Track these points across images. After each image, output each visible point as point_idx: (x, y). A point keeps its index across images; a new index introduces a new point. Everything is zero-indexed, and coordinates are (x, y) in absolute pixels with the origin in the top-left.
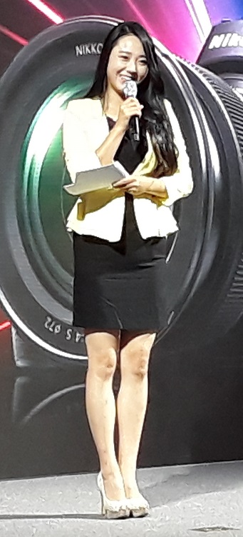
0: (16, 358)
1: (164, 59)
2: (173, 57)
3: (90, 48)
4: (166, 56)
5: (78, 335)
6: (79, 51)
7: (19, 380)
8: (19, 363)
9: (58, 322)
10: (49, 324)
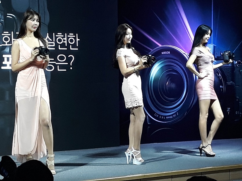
0: (148, 122)
1: (184, 54)
2: (186, 54)
3: (165, 52)
4: (185, 54)
5: (162, 117)
6: (162, 53)
7: (149, 127)
8: (149, 123)
9: (158, 114)
10: (155, 115)
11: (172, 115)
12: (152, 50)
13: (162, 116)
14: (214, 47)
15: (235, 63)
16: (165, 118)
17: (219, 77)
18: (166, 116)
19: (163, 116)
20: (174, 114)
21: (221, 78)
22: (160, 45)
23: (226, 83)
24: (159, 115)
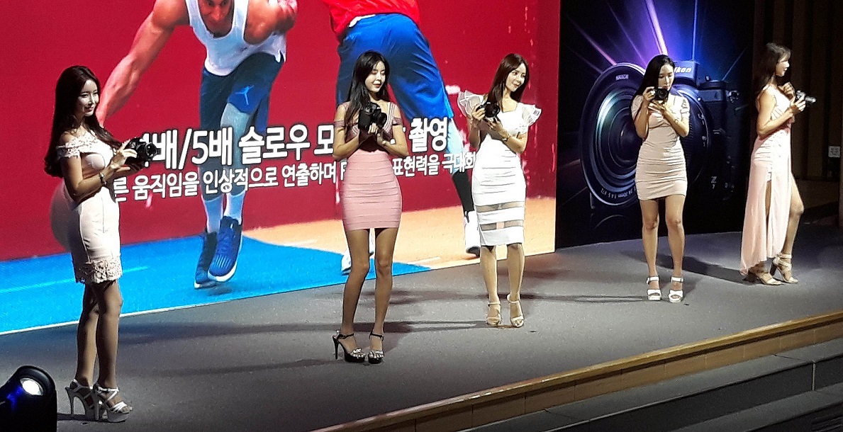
11: (628, 190)
12: (602, 73)
13: (612, 193)
14: (697, 65)
15: (728, 95)
16: (617, 196)
17: (701, 121)
18: (618, 193)
19: (614, 193)
20: (629, 189)
21: (705, 122)
22: (614, 64)
23: (711, 132)
24: (608, 192)
